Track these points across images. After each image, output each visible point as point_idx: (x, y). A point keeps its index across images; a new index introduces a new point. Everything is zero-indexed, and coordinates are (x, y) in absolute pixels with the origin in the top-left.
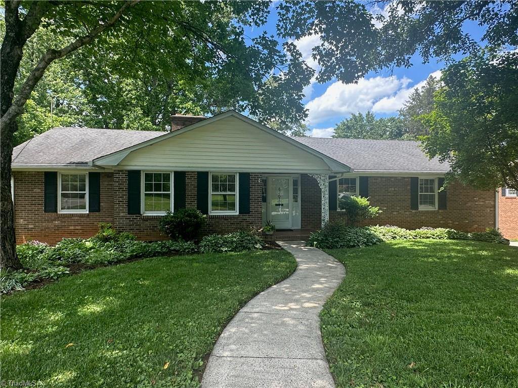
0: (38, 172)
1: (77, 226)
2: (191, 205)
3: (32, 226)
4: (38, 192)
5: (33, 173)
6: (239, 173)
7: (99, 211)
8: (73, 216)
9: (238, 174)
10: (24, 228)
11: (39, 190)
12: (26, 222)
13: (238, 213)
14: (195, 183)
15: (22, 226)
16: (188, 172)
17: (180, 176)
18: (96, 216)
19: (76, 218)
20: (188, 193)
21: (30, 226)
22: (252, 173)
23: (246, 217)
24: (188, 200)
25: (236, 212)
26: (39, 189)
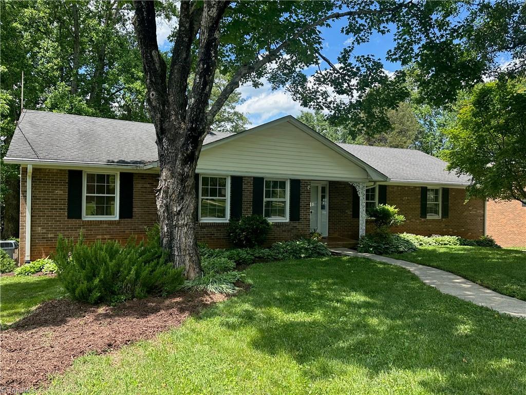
0: (60, 170)
1: (105, 235)
2: (247, 212)
3: (52, 236)
4: (60, 195)
5: (55, 171)
6: (290, 179)
7: (131, 217)
8: (101, 223)
9: (289, 181)
10: (42, 238)
11: (62, 192)
12: (44, 231)
13: (288, 220)
14: (251, 188)
15: (39, 236)
16: (245, 177)
17: (237, 181)
18: (128, 223)
19: (105, 226)
20: (244, 199)
21: (49, 236)
22: (302, 180)
23: (296, 224)
24: (244, 206)
25: (287, 219)
26: (61, 190)
